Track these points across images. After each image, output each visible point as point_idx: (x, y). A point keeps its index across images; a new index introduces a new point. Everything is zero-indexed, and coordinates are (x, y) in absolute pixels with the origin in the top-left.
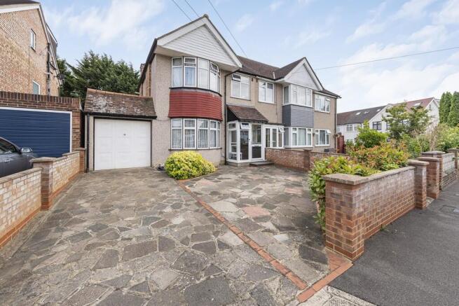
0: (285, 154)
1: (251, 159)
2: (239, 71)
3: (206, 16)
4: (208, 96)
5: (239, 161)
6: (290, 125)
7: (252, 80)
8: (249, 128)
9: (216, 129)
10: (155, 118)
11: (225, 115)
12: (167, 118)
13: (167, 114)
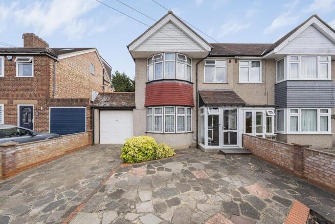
0: (265, 144)
1: (221, 146)
2: (209, 56)
3: (170, 13)
4: (175, 84)
5: (206, 146)
6: (285, 107)
7: (230, 62)
8: (220, 112)
9: (184, 115)
10: (134, 107)
11: (197, 100)
12: (144, 107)
13: (144, 104)
